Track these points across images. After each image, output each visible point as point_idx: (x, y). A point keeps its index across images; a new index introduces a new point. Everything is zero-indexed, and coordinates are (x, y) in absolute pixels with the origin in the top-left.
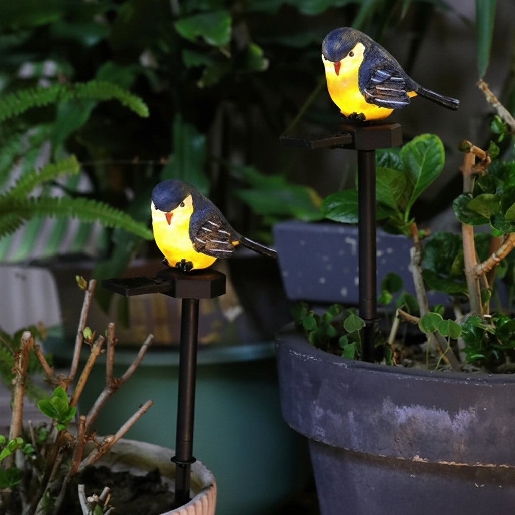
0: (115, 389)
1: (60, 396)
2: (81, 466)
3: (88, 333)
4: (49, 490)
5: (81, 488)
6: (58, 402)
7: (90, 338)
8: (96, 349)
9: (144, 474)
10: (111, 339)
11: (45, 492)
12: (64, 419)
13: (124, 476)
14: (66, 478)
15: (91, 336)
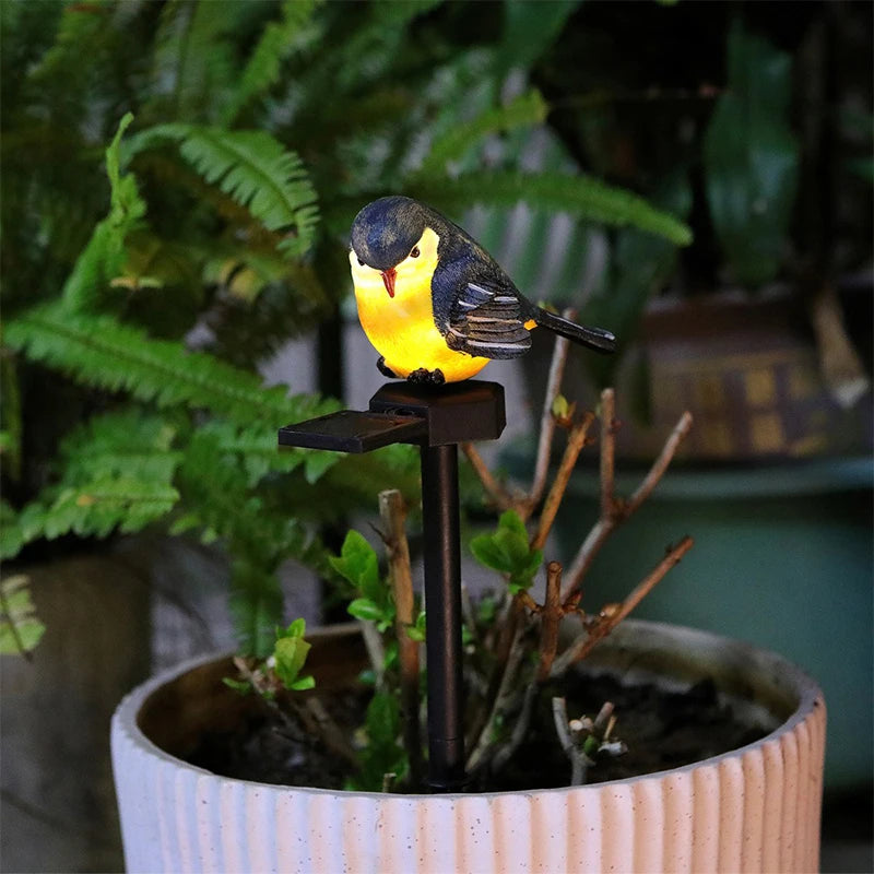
0: (619, 519)
1: (512, 528)
2: (557, 667)
3: (562, 407)
4: (501, 712)
5: (558, 703)
6: (508, 539)
7: (564, 416)
8: (578, 440)
9: (682, 687)
10: (607, 420)
11: (493, 714)
12: (520, 573)
13: (646, 692)
14: (530, 687)
15: (568, 412)
